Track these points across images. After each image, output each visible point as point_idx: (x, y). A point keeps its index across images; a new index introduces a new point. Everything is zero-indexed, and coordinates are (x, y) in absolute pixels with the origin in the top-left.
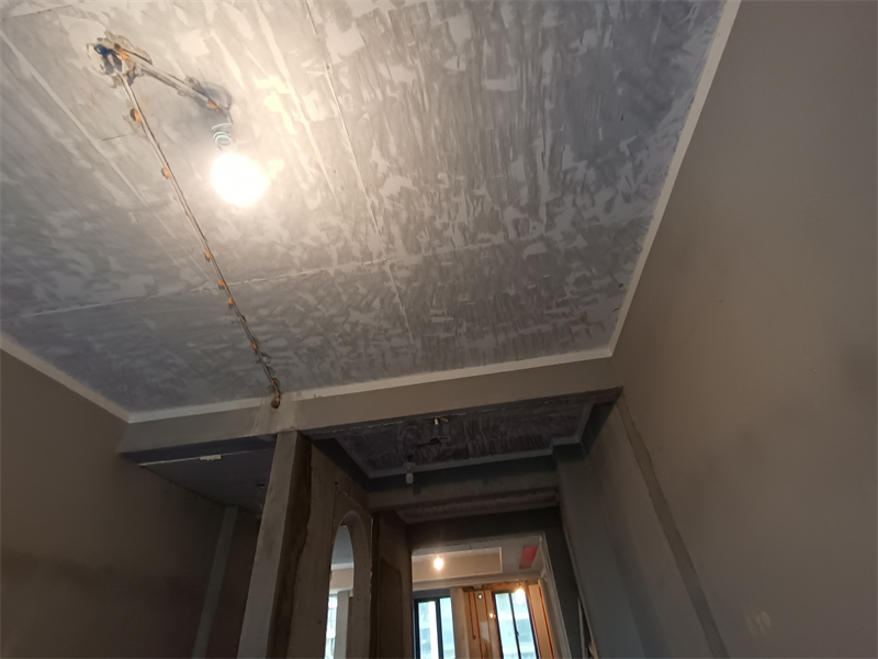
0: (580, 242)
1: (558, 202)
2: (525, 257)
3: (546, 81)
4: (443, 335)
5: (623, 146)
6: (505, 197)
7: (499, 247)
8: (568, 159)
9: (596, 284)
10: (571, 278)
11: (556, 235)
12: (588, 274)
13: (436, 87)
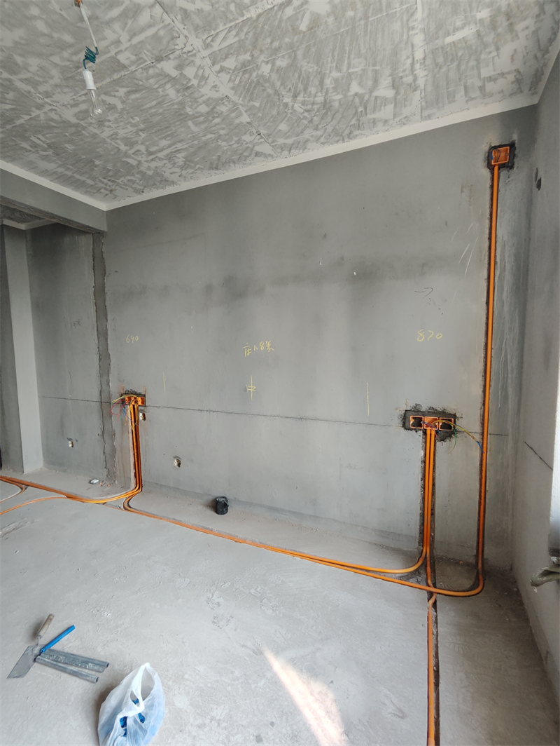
0: (150, 173)
1: (161, 159)
2: (123, 160)
3: (203, 138)
7: (119, 150)
8: (181, 155)
10: (129, 178)
11: (146, 165)
12: (138, 181)
13: (176, 106)
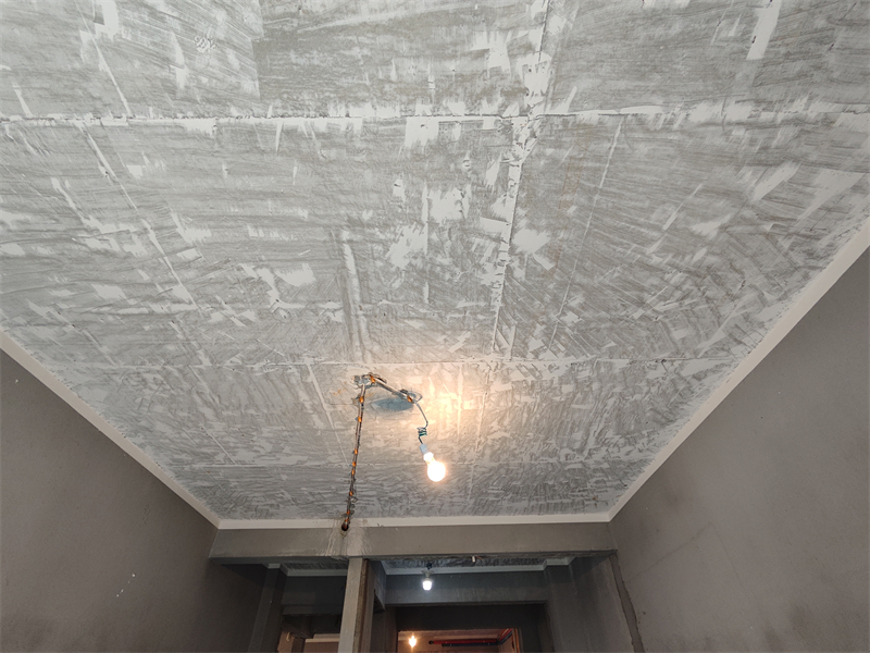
1: (597, 449)
2: (566, 469)
4: (491, 498)
5: (644, 432)
6: (565, 445)
7: (552, 463)
9: (608, 484)
11: (591, 461)
12: (605, 479)
13: (544, 404)
